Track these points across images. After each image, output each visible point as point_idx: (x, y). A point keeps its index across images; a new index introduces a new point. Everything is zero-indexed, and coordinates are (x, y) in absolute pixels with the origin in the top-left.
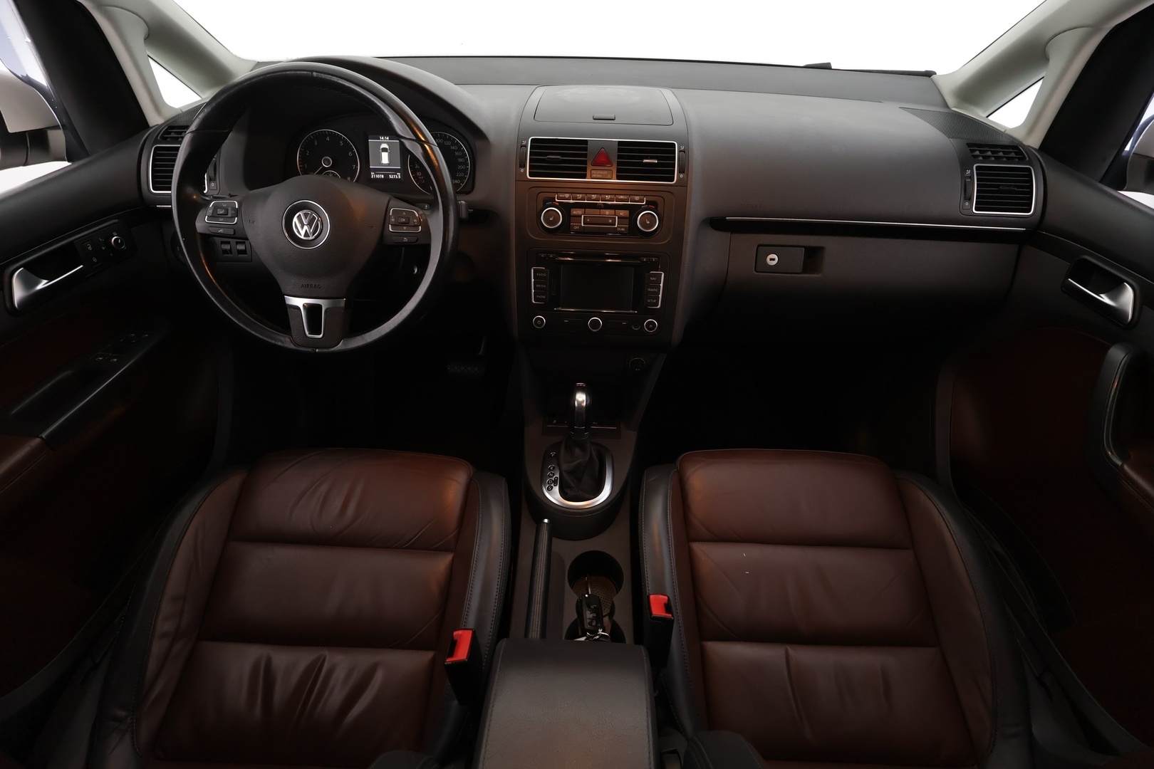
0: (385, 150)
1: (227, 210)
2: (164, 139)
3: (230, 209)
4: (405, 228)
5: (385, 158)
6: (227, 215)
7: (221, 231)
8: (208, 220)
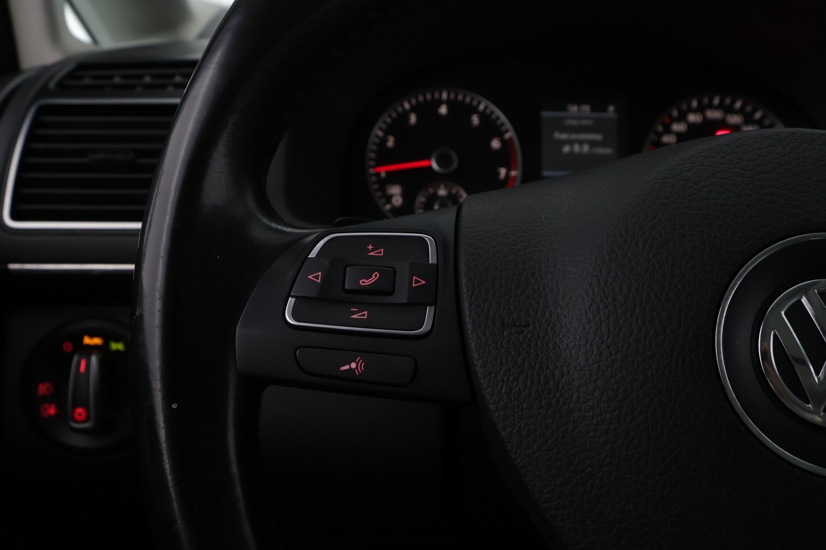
1: (390, 275)
6: (391, 293)
7: (353, 365)
8: (295, 317)
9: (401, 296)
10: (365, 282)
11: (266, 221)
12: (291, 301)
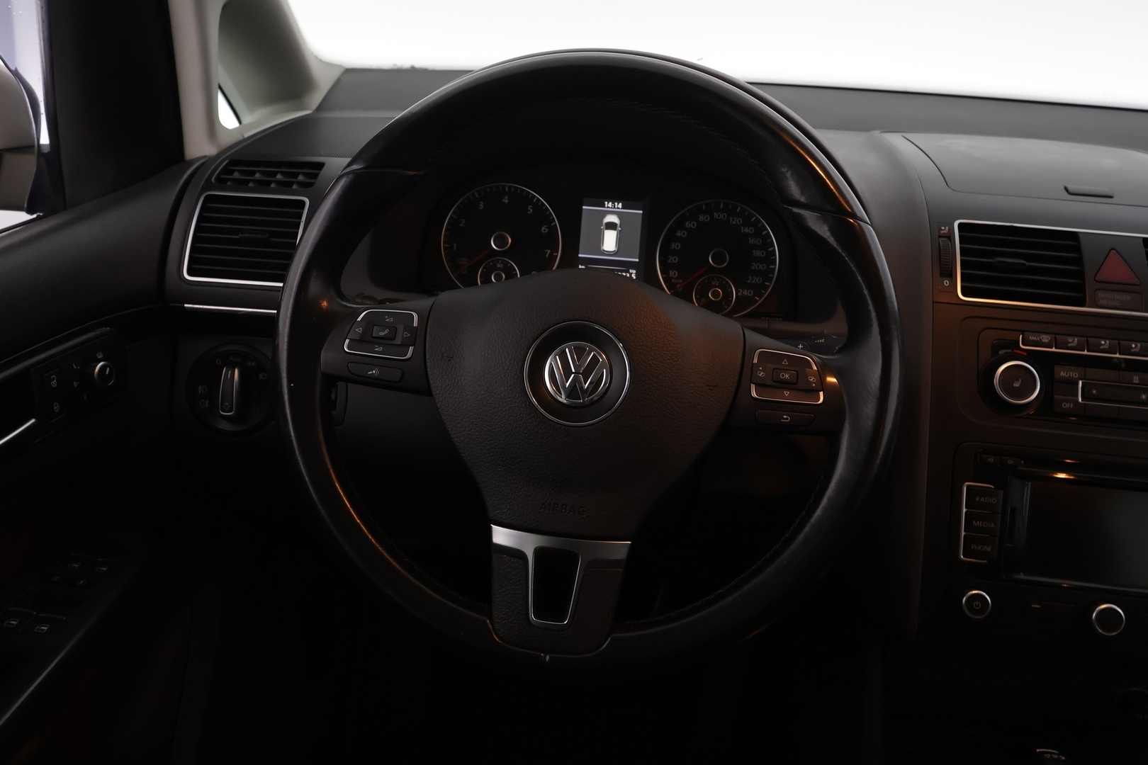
0: (611, 226)
1: (394, 330)
2: (221, 183)
3: (401, 328)
4: (787, 393)
5: (610, 241)
6: (394, 339)
7: (374, 372)
8: (348, 349)
9: (398, 341)
10: (382, 334)
11: (339, 300)
12: (347, 341)
